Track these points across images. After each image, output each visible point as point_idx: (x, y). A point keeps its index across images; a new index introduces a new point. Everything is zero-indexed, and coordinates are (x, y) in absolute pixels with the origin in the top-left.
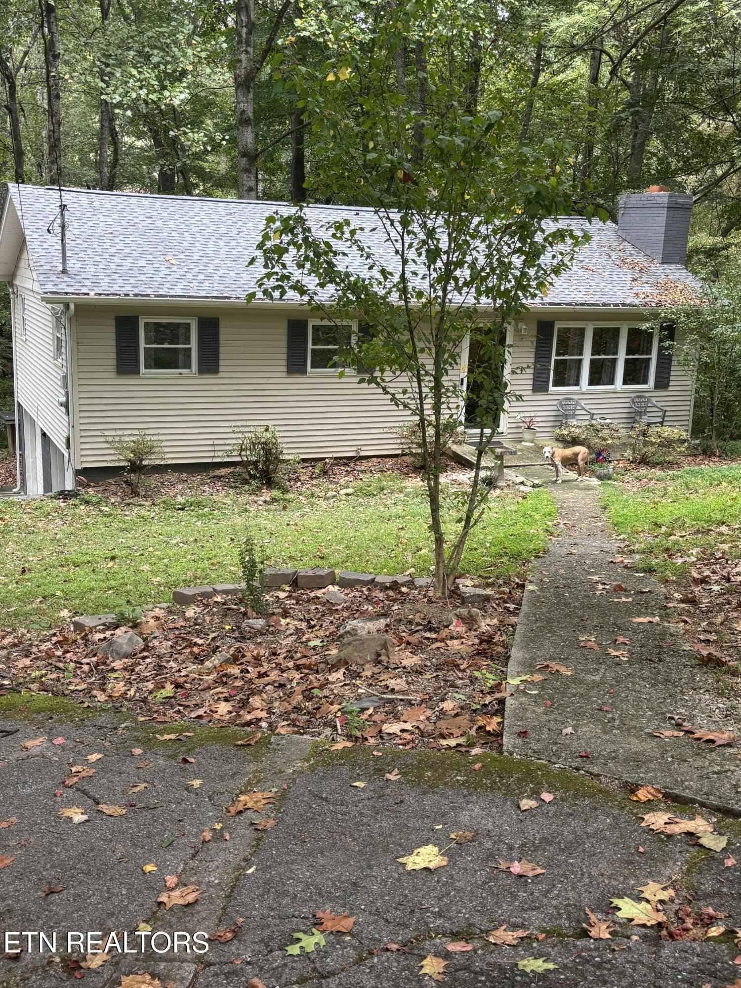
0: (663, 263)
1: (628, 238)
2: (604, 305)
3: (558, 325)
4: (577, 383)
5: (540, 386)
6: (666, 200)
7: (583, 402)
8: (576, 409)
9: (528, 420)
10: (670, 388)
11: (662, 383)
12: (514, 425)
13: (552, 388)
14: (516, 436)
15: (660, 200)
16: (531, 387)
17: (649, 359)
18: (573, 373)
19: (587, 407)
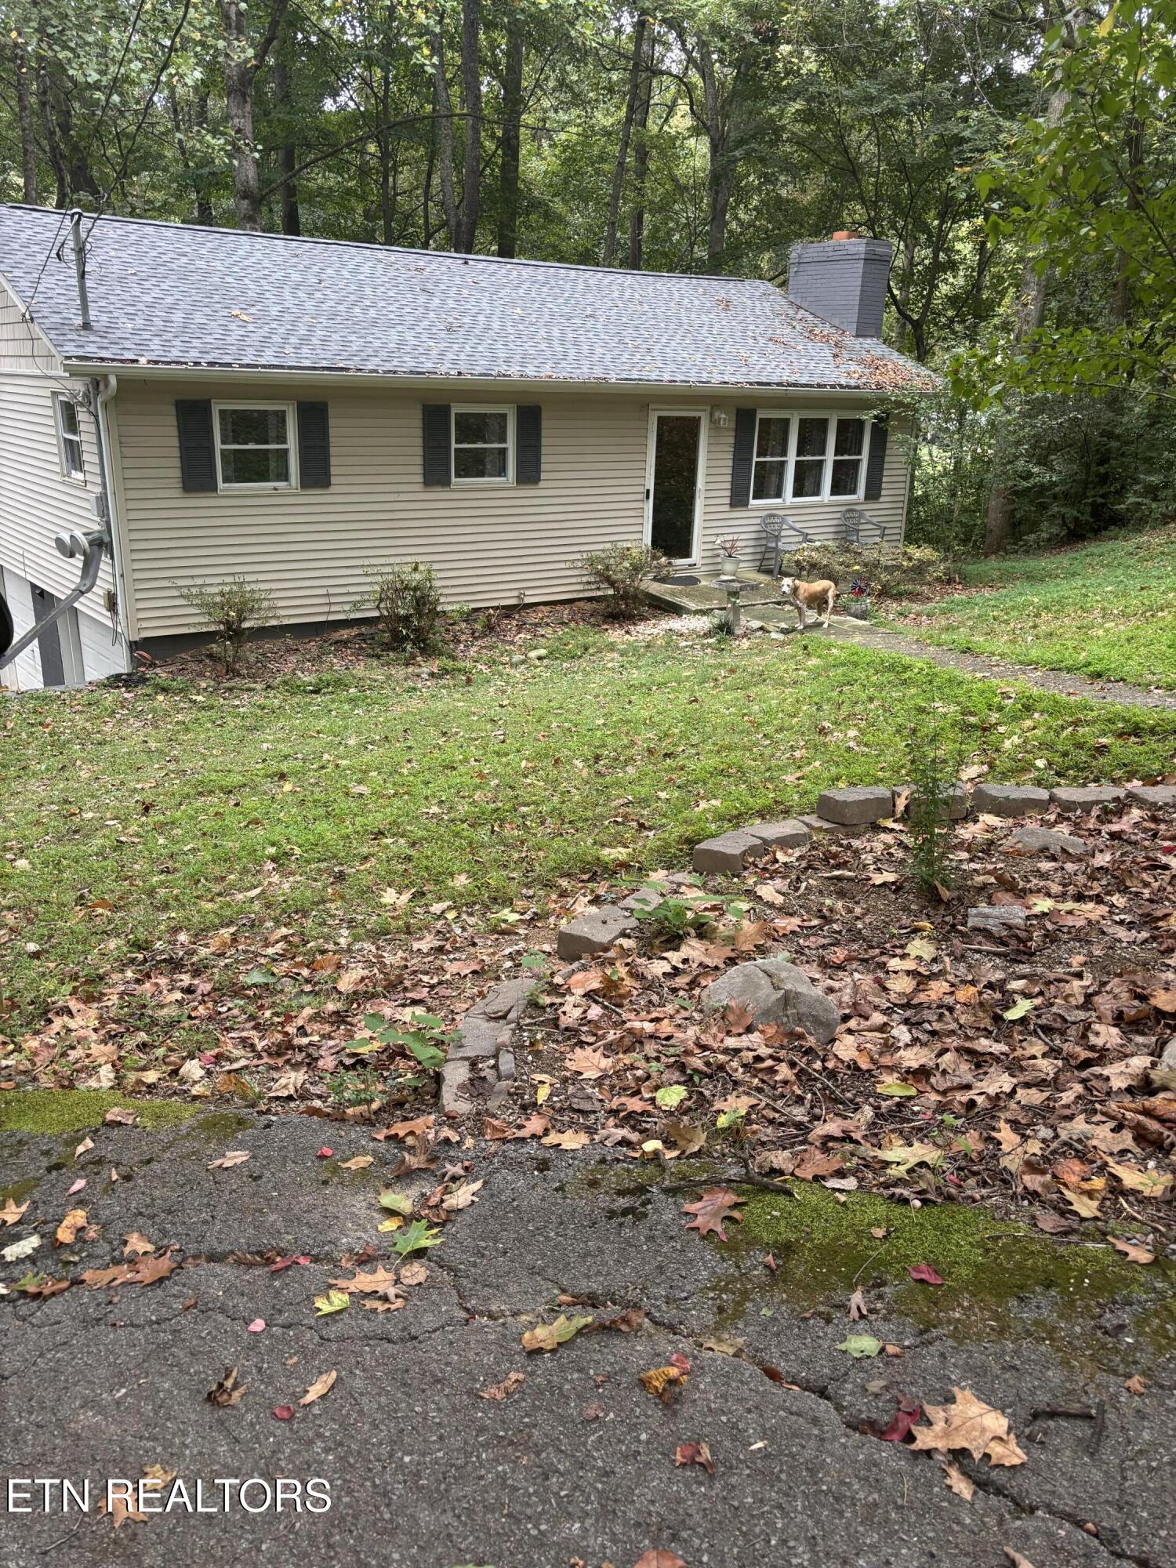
0: (857, 336)
1: (805, 305)
2: (819, 386)
3: (761, 414)
4: (778, 495)
5: (738, 499)
6: (862, 249)
7: (790, 519)
8: (781, 529)
9: (728, 545)
10: (882, 499)
11: (873, 493)
12: (710, 553)
13: (753, 502)
14: (711, 568)
15: (853, 250)
16: (728, 501)
17: (859, 461)
18: (774, 478)
19: (798, 526)
